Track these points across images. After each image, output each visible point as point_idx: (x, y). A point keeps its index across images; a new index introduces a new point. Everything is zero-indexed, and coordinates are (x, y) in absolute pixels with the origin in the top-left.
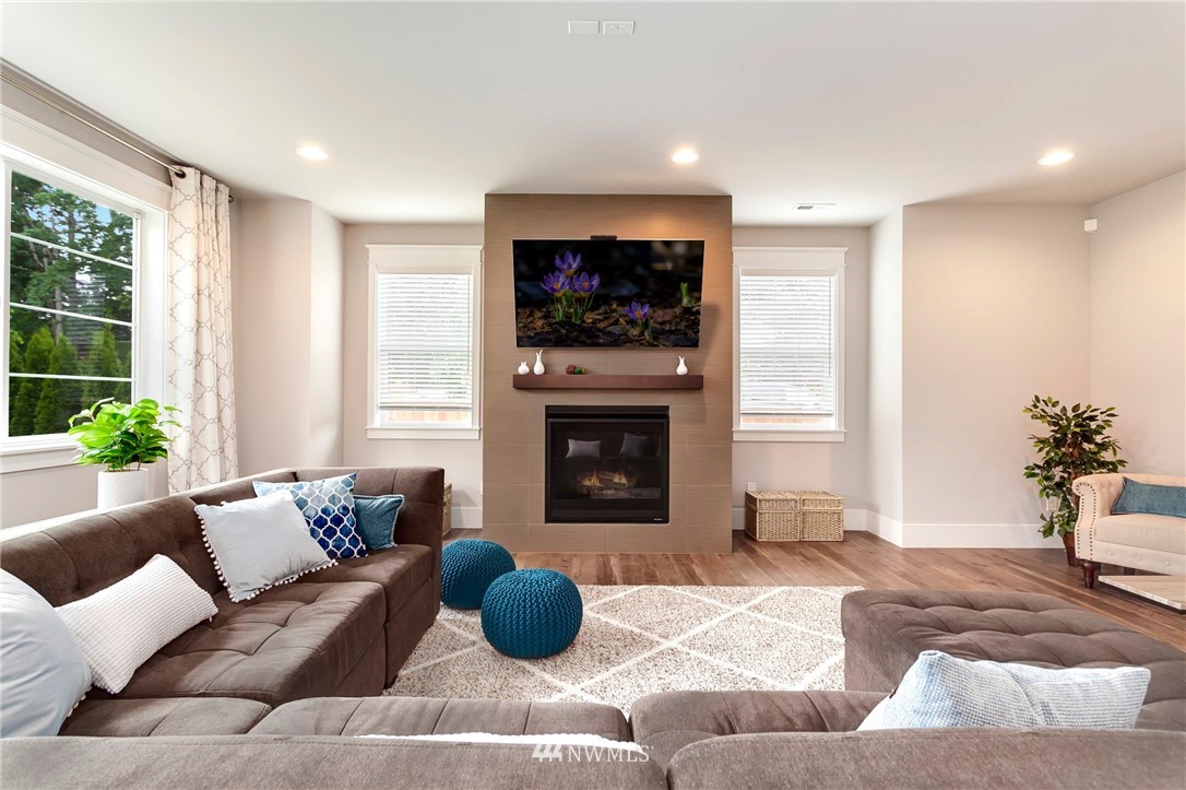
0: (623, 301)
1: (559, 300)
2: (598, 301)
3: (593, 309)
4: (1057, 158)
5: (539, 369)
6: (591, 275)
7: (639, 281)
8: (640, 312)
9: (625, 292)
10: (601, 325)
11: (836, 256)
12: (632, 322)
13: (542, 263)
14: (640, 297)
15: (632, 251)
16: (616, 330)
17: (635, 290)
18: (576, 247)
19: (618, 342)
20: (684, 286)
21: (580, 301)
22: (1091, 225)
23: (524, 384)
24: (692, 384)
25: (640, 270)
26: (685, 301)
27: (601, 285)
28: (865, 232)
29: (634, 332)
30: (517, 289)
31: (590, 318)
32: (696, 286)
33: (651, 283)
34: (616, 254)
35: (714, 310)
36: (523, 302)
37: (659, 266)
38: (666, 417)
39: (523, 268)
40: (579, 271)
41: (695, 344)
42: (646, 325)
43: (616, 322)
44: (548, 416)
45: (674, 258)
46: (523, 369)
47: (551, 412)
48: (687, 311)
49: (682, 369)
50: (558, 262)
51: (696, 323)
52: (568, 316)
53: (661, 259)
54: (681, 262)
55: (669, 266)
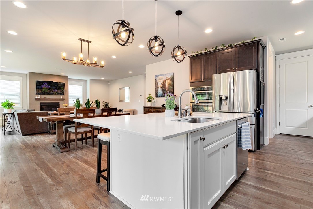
0: (53, 89)
1: (43, 89)
2: (50, 89)
3: (48, 90)
4: (103, 79)
5: (39, 97)
6: (49, 86)
7: (56, 87)
8: (56, 91)
9: (54, 88)
10: (50, 92)
11: (82, 83)
12: (55, 92)
13: (41, 84)
14: (56, 89)
15: (55, 83)
16: (52, 93)
17: (55, 88)
18: (47, 82)
19: (52, 94)
20: (62, 88)
21: (47, 89)
22: (109, 83)
23: (36, 100)
24: (63, 100)
25: (56, 86)
26: (62, 90)
27: (50, 87)
28: (86, 80)
29: (55, 93)
30: (37, 87)
31: (48, 91)
32: (64, 88)
33: (58, 87)
34: (53, 83)
35: (66, 90)
36: (37, 89)
37: (59, 85)
38: (59, 104)
39: (38, 84)
40: (47, 85)
41: (63, 95)
42: (56, 92)
43: (52, 92)
44: (40, 104)
45: (61, 84)
46: (37, 98)
47: (41, 104)
48: (62, 91)
49: (62, 98)
50: (44, 84)
51: (64, 92)
52: (45, 91)
53: (59, 84)
54: (62, 85)
55: (60, 85)
